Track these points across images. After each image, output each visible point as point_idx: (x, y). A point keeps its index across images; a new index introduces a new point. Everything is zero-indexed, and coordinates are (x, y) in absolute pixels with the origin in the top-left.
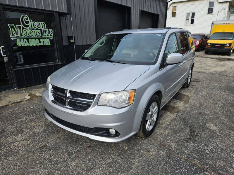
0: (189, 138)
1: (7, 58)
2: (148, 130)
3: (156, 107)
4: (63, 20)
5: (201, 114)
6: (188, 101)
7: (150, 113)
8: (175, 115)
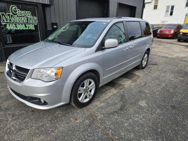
0: (117, 112)
2: (82, 102)
3: (93, 83)
4: (47, 10)
5: (140, 92)
6: (136, 80)
7: (84, 88)
8: (117, 92)
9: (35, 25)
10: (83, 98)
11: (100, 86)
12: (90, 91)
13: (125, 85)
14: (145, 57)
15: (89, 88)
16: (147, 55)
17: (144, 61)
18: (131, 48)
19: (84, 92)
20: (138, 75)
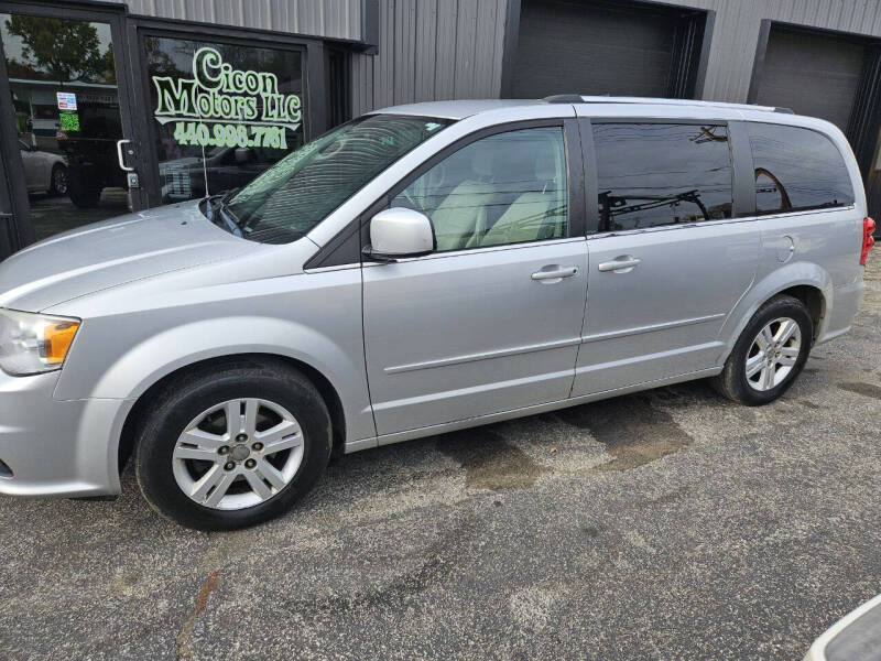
1: (135, 175)
2: (205, 503)
3: (289, 422)
4: (360, 67)
5: (593, 532)
6: (644, 460)
7: (226, 437)
8: (466, 497)
9: (288, 130)
10: (214, 487)
11: (351, 445)
12: (268, 458)
13: (550, 469)
14: (776, 338)
15: (261, 445)
16: (794, 325)
17: (766, 360)
18: (610, 270)
19: (224, 459)
20: (690, 434)
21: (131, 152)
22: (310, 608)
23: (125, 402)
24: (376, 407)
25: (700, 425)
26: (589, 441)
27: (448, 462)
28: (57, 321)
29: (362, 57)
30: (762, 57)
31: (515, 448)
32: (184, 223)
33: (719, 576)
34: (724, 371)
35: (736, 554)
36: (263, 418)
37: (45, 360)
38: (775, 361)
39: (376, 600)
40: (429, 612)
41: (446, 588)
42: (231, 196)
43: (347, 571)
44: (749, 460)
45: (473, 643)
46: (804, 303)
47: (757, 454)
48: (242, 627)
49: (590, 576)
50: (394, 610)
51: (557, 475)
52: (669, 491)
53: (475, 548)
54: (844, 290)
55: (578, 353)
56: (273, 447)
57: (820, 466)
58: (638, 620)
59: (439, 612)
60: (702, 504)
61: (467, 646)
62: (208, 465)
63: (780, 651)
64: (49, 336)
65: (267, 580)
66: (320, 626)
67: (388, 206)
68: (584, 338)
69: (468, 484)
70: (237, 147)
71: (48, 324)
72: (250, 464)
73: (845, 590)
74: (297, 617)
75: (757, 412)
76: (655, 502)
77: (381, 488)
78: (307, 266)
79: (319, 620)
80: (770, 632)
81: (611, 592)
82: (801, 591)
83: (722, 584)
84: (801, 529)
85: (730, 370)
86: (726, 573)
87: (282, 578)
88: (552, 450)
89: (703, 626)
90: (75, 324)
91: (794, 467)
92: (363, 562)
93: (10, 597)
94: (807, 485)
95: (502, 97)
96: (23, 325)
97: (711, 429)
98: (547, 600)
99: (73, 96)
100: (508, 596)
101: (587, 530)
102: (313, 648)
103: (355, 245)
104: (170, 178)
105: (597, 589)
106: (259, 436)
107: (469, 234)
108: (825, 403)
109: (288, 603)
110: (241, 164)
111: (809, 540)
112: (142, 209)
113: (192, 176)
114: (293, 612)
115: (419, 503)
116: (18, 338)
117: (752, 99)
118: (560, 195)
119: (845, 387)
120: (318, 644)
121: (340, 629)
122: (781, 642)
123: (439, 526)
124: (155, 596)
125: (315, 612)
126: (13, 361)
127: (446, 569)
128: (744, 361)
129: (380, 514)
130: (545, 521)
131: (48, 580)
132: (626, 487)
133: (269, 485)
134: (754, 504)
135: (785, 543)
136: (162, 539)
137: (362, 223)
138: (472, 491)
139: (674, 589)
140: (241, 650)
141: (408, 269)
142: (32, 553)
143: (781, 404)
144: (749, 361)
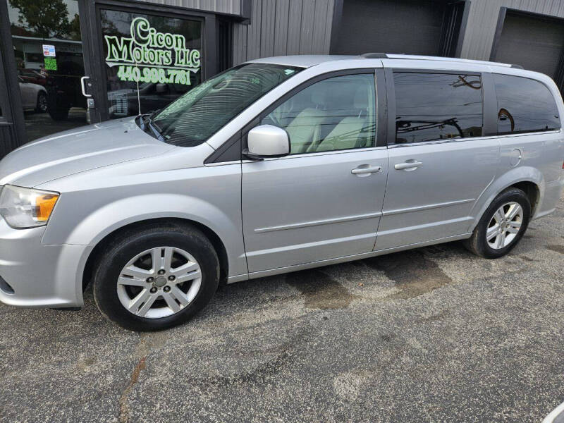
1: (92, 100)
2: (137, 313)
3: (192, 263)
4: (239, 32)
5: (386, 338)
6: (420, 292)
7: (152, 272)
8: (305, 314)
9: (191, 73)
10: (143, 304)
11: (232, 278)
12: (178, 285)
13: (359, 297)
14: (507, 215)
15: (174, 277)
16: (519, 207)
17: (500, 229)
18: (402, 169)
19: (150, 285)
20: (449, 276)
21: (90, 85)
22: (205, 384)
23: (87, 248)
24: (249, 254)
25: (456, 271)
26: (384, 279)
27: (294, 291)
28: (43, 194)
29: (241, 26)
30: (500, 32)
31: (336, 283)
32: (126, 132)
33: (468, 369)
34: (473, 236)
35: (479, 355)
36: (176, 260)
37: (36, 219)
38: (506, 230)
39: (246, 378)
40: (282, 387)
41: (293, 372)
42: (155, 115)
43: (228, 359)
44: (488, 293)
45: (309, 408)
46: (526, 193)
47: (493, 290)
48: (161, 394)
49: (385, 367)
50: (259, 386)
51: (364, 301)
52: (437, 313)
53: (311, 347)
54: (552, 185)
55: (379, 222)
56: (182, 278)
57: (534, 298)
58: (417, 396)
59: (288, 387)
60: (458, 322)
61: (307, 410)
62: (140, 289)
63: (508, 418)
64: (38, 204)
65: (176, 364)
66: (211, 395)
67: (260, 123)
68: (384, 212)
69: (306, 304)
70: (158, 83)
71: (38, 196)
72: (167, 289)
73: (550, 380)
74: (196, 389)
75: (493, 262)
76: (427, 320)
77: (249, 306)
78: (206, 162)
79: (210, 391)
80: (501, 405)
81: (398, 377)
82: (522, 379)
83: (470, 374)
84: (522, 339)
85: (477, 236)
86: (473, 366)
87: (186, 362)
88: (361, 284)
89: (458, 401)
90: (56, 196)
91: (517, 299)
92: (238, 354)
93: (12, 371)
94: (525, 311)
95: (330, 54)
96: (21, 196)
97: (463, 273)
98: (358, 381)
99: (53, 47)
100: (333, 378)
101: (383, 337)
102: (207, 409)
103: (238, 149)
104: (115, 102)
105: (390, 375)
106: (173, 271)
107: (308, 144)
108: (536, 258)
109: (190, 380)
110: (160, 94)
111: (527, 347)
112: (96, 123)
113: (129, 101)
114: (193, 385)
115: (274, 317)
116: (18, 204)
117: (493, 58)
118: (371, 119)
119: (549, 248)
120: (210, 406)
121: (224, 397)
122: (509, 413)
123: (288, 332)
124: (105, 373)
125: (208, 386)
126: (16, 219)
127: (291, 360)
128: (486, 230)
129: (249, 323)
130: (355, 331)
131: (36, 361)
132: (408, 310)
133: (179, 303)
134: (492, 322)
135: (511, 348)
136: (109, 335)
137: (243, 135)
138: (309, 310)
139: (440, 376)
140: (160, 409)
141: (271, 165)
142: (25, 343)
143: (509, 258)
144: (489, 230)
